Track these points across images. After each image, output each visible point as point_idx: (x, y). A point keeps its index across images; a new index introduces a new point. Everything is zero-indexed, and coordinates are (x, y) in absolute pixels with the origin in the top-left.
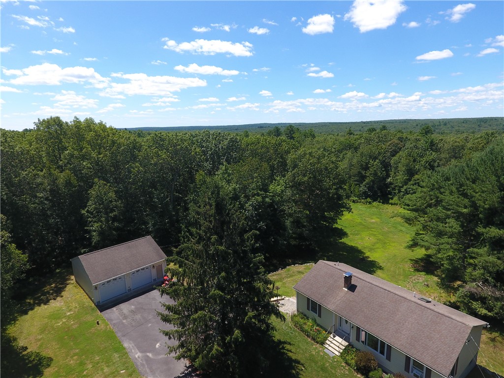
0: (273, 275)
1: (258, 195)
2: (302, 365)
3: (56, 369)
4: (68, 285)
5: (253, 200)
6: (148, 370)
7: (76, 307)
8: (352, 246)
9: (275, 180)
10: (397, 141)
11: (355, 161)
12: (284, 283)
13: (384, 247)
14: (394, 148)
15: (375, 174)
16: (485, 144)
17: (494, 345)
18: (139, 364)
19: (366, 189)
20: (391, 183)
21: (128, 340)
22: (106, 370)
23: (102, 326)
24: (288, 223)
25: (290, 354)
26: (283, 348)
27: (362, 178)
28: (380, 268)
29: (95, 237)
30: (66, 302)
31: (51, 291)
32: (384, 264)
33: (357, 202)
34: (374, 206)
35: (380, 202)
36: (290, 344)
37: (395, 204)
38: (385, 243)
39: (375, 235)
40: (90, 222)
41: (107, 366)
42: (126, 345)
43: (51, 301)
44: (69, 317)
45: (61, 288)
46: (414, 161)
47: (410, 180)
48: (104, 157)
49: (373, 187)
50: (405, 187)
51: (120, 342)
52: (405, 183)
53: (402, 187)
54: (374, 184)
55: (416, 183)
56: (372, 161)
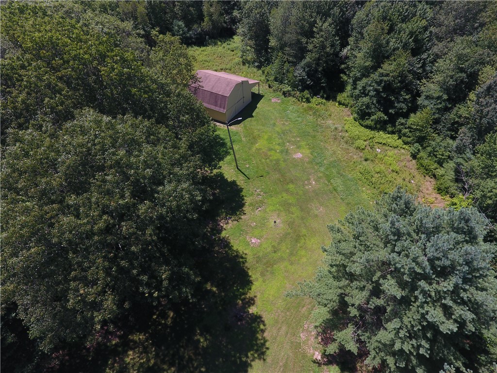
13: (292, 253)
15: (323, 47)
19: (304, 74)
20: (347, 57)
27: (302, 51)
28: (263, 350)
33: (290, 95)
35: (322, 97)
37: (343, 104)
38: (298, 238)
39: (288, 208)
46: (391, 30)
47: (375, 68)
49: (316, 71)
50: (364, 80)
52: (366, 72)
53: (360, 79)
54: (318, 64)
55: (381, 81)
56: (321, 19)
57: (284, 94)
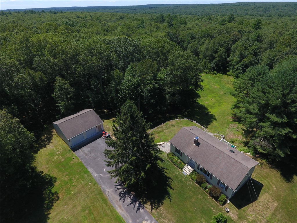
0: (159, 128)
1: (151, 83)
2: (172, 179)
3: (60, 182)
4: (53, 135)
5: (148, 87)
6: (102, 183)
7: (61, 149)
8: (202, 105)
9: (161, 71)
10: (237, 33)
11: (210, 46)
12: (164, 133)
13: (219, 105)
14: (235, 38)
15: (221, 56)
16: (290, 40)
17: (262, 167)
18: (97, 179)
19: (214, 65)
20: (230, 61)
21: (90, 167)
22: (83, 182)
23: (76, 160)
24: (167, 96)
25: (166, 174)
26: (163, 171)
27: (213, 58)
28: (215, 119)
29: (63, 110)
30: (55, 146)
31: (45, 139)
32: (218, 117)
33: (208, 73)
34: (217, 76)
35: (221, 73)
36: (166, 169)
37: (230, 75)
38: (220, 103)
39: (215, 97)
40: (58, 101)
41: (82, 181)
42: (89, 170)
43: (47, 146)
44: (58, 155)
45: (50, 137)
46: (246, 49)
47: (241, 61)
48: (59, 61)
49: (218, 64)
50: (237, 66)
51: (86, 169)
52: (238, 63)
53: (235, 65)
54: (219, 62)
55: (244, 64)
56: (220, 47)
57: (206, 73)
